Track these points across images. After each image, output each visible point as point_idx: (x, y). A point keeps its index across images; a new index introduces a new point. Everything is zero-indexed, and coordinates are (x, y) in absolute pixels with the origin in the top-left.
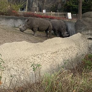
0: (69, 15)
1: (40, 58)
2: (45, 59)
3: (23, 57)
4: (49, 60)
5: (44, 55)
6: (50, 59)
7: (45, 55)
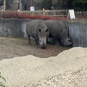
0: (72, 13)
1: (56, 83)
2: (63, 84)
3: (32, 82)
4: (70, 85)
5: (62, 77)
6: (71, 83)
7: (64, 77)
